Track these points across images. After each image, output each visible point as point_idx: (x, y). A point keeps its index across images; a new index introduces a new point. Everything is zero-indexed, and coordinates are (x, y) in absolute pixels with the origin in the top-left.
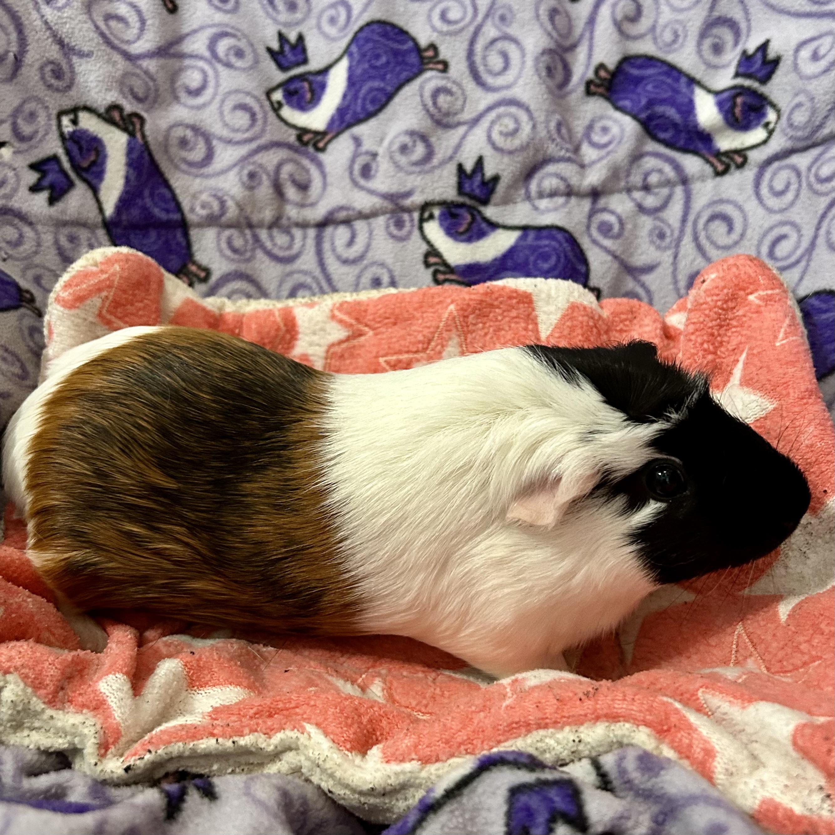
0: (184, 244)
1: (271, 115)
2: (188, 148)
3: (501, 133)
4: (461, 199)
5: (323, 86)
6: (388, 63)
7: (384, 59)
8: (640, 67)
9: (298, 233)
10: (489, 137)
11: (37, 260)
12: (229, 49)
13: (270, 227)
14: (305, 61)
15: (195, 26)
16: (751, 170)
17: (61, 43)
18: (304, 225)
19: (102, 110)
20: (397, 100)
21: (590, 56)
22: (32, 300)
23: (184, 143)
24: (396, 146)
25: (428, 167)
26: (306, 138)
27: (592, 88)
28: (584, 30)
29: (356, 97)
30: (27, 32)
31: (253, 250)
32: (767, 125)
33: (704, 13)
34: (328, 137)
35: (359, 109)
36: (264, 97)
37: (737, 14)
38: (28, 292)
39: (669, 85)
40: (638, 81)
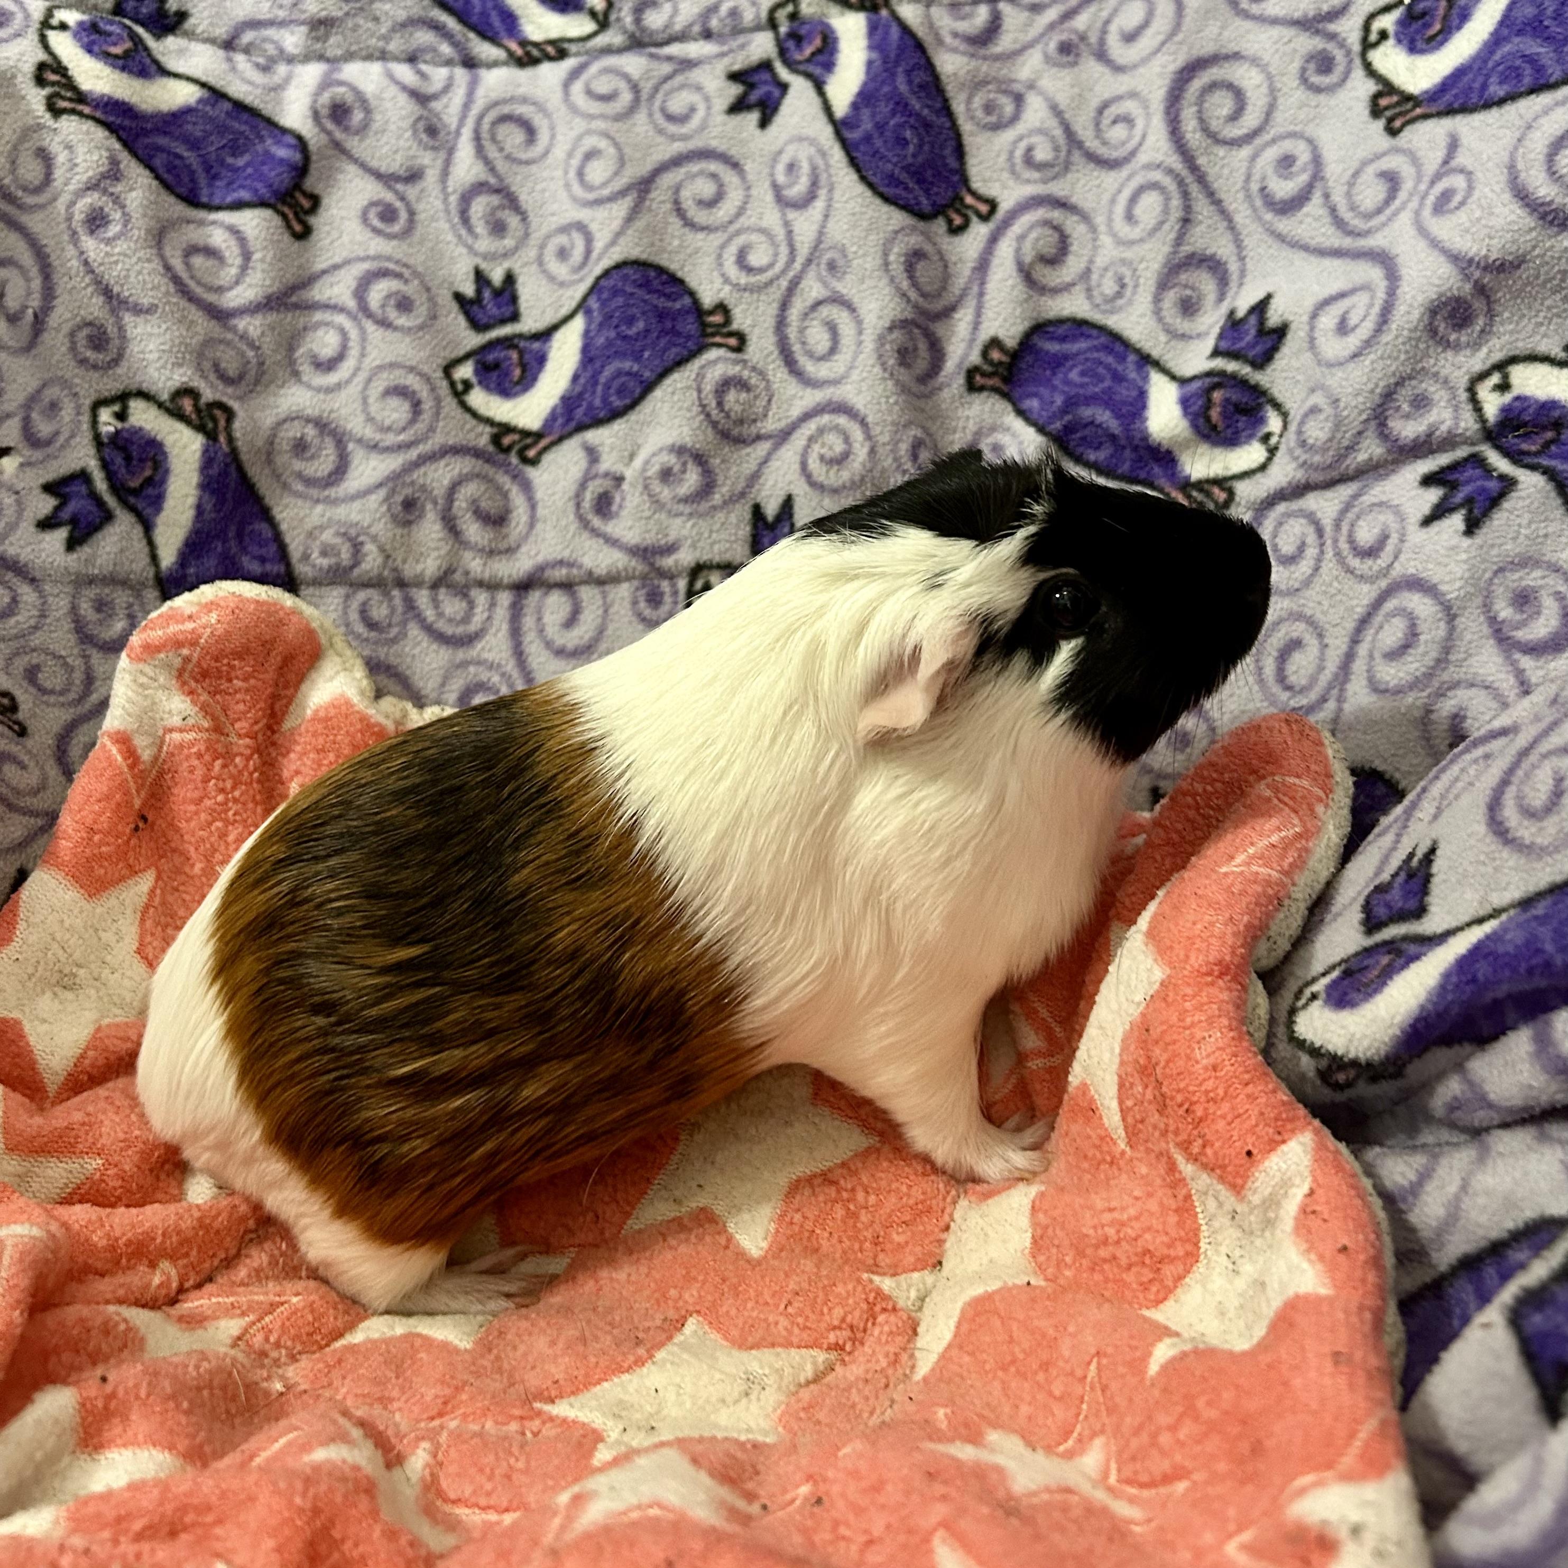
1: (450, 403)
2: (308, 455)
3: (822, 458)
5: (541, 360)
6: (647, 331)
7: (641, 325)
8: (1063, 339)
9: (481, 598)
10: (804, 465)
12: (388, 297)
13: (435, 586)
14: (515, 317)
15: (337, 260)
17: (107, 293)
18: (492, 586)
19: (165, 397)
20: (658, 393)
21: (976, 325)
22: (13, 707)
23: (300, 447)
25: (704, 506)
26: (507, 441)
27: (978, 379)
28: (970, 281)
29: (594, 380)
30: (55, 277)
31: (404, 623)
32: (1266, 438)
33: (1167, 249)
34: (544, 443)
35: (597, 402)
36: (439, 374)
37: (1223, 248)
39: (1108, 367)
40: (1058, 362)
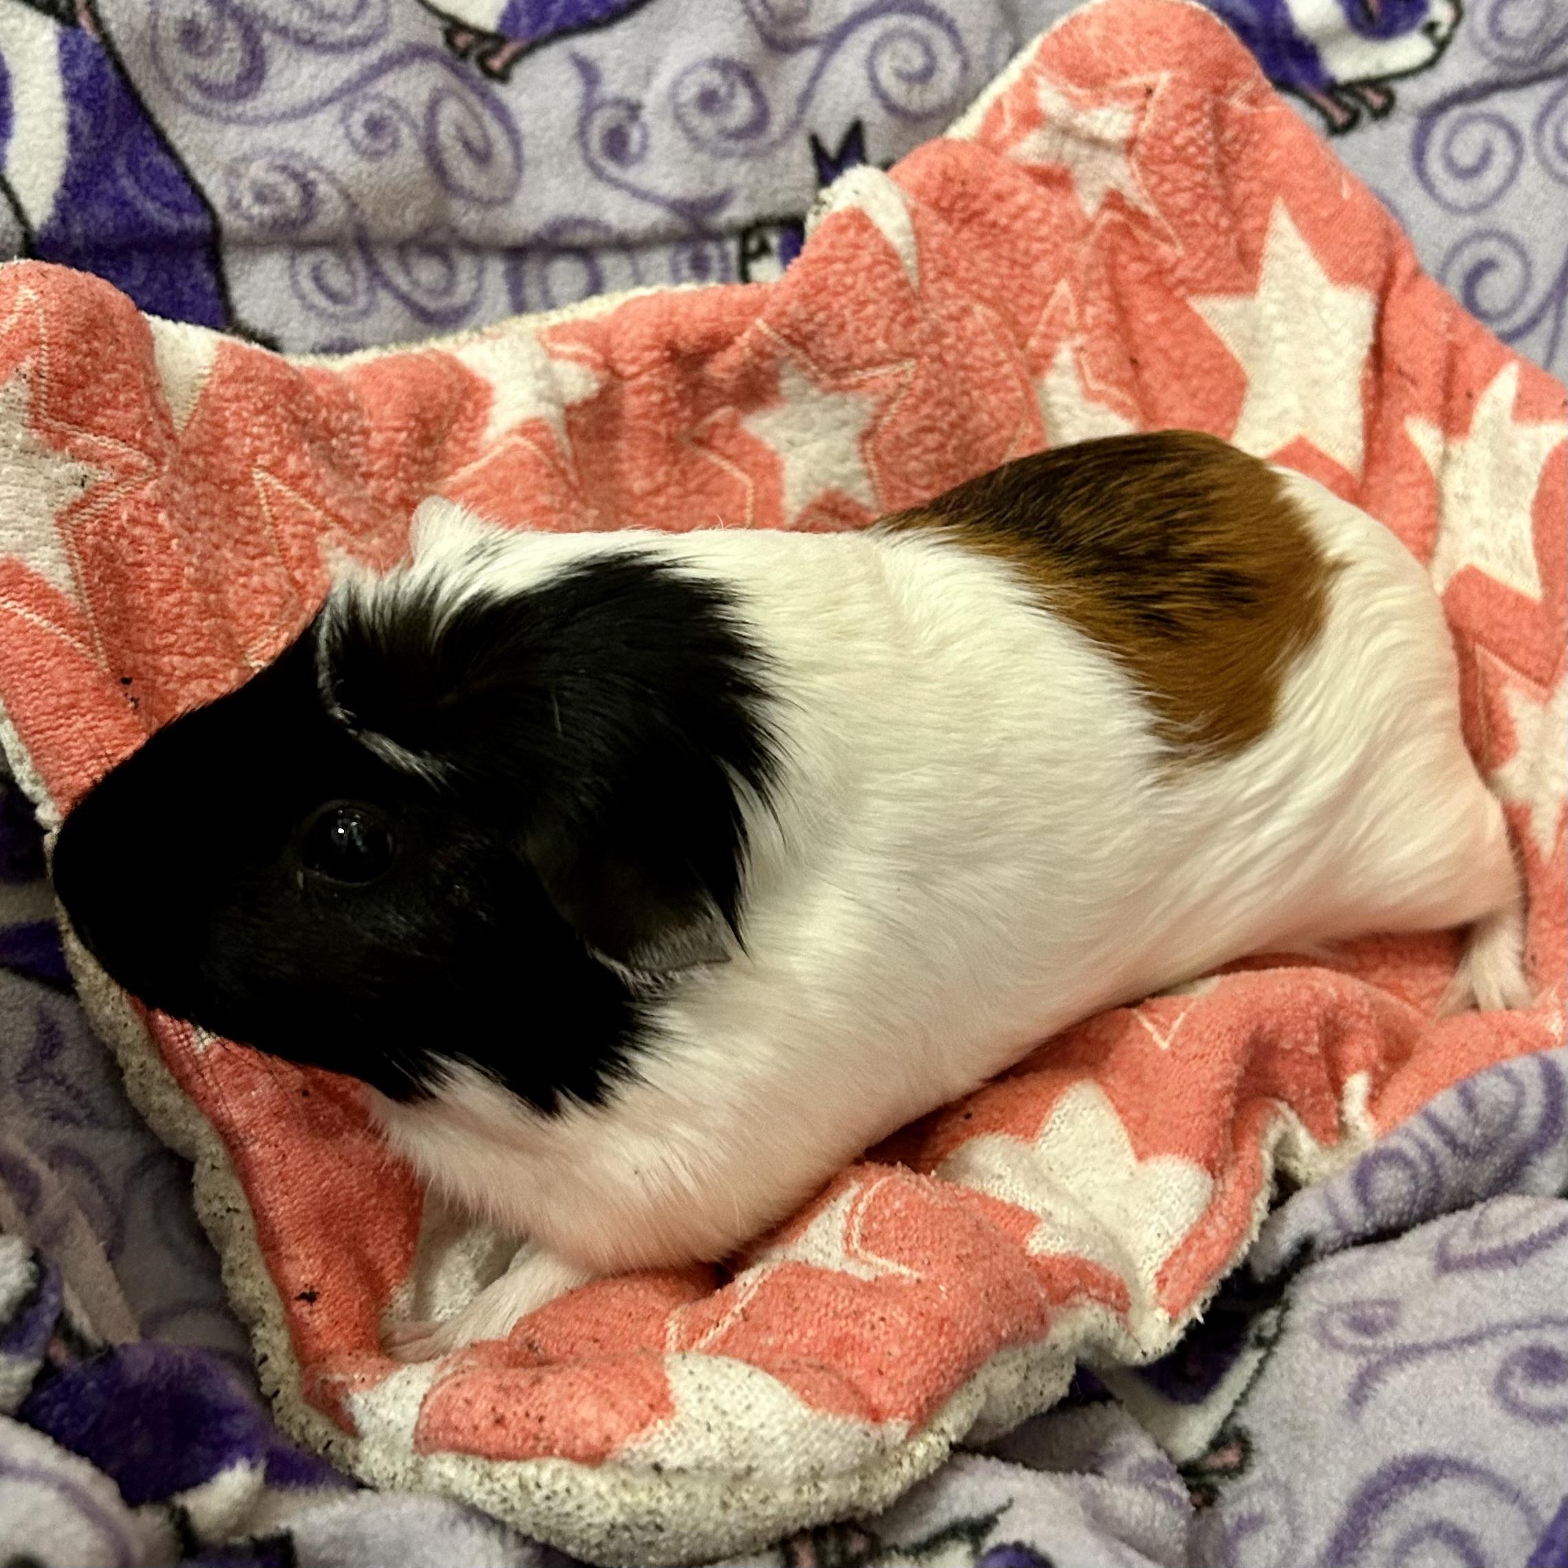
0: (211, 286)
2: (203, 48)
3: (899, 74)
9: (466, 263)
10: (874, 82)
13: (405, 248)
16: (1402, 122)
18: (480, 247)
23: (192, 35)
24: (689, 93)
25: (760, 142)
26: (460, 41)
32: (1431, 28)
34: (508, 51)
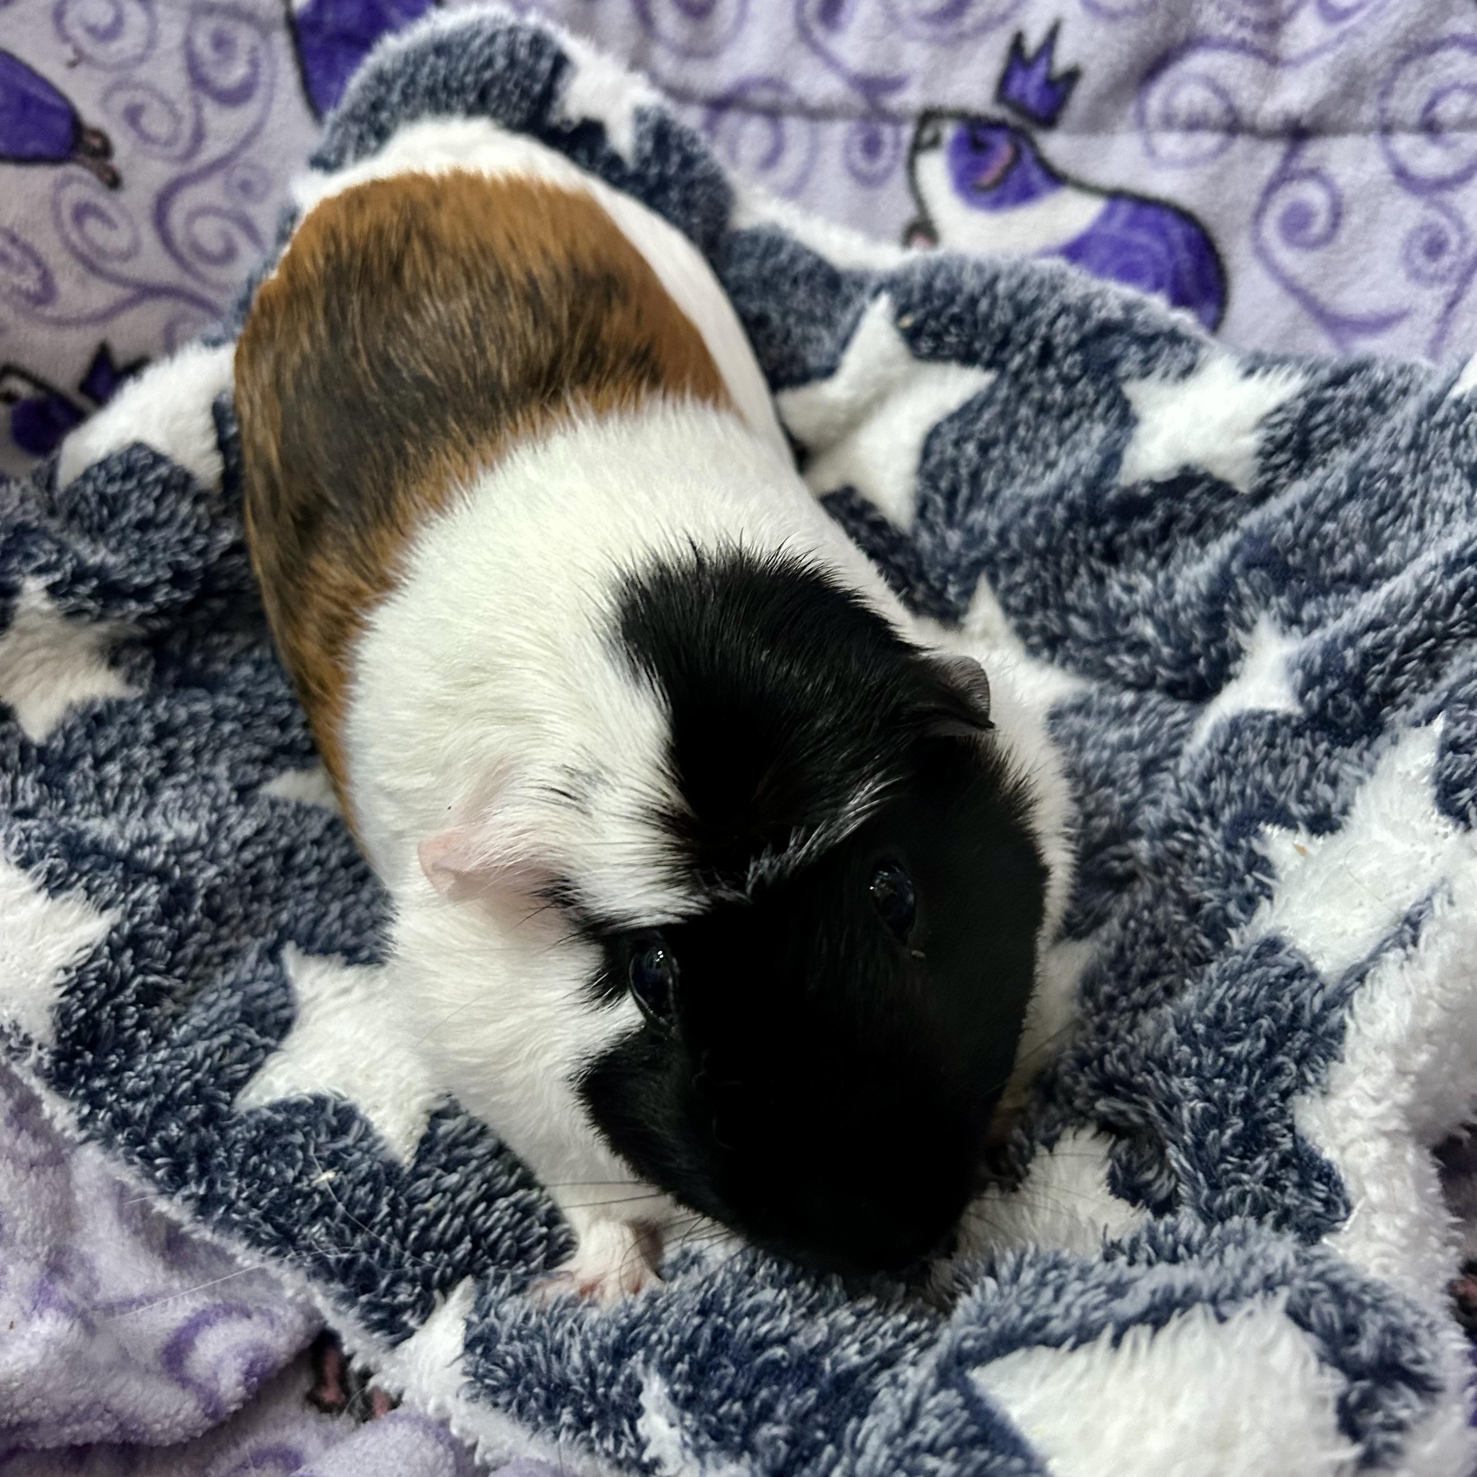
4: (999, 112)
11: (143, 73)
18: (683, 95)
22: (106, 150)
38: (98, 133)
